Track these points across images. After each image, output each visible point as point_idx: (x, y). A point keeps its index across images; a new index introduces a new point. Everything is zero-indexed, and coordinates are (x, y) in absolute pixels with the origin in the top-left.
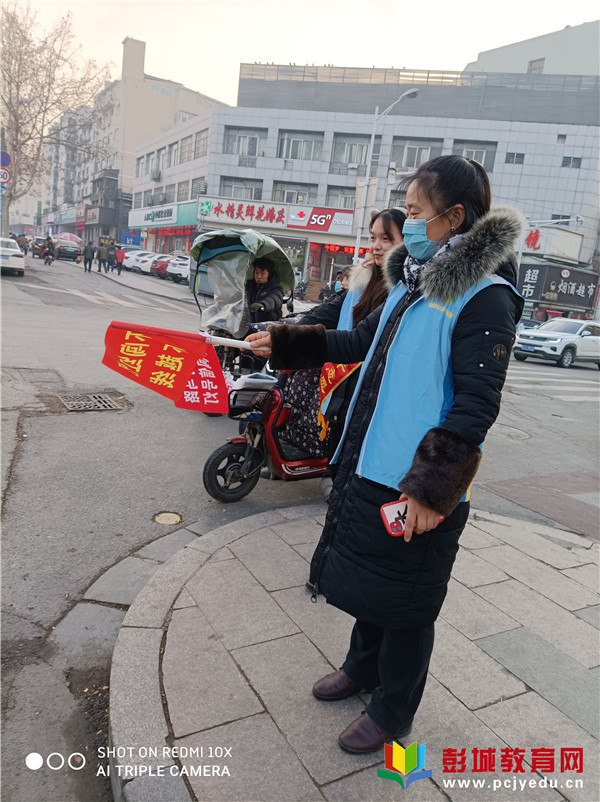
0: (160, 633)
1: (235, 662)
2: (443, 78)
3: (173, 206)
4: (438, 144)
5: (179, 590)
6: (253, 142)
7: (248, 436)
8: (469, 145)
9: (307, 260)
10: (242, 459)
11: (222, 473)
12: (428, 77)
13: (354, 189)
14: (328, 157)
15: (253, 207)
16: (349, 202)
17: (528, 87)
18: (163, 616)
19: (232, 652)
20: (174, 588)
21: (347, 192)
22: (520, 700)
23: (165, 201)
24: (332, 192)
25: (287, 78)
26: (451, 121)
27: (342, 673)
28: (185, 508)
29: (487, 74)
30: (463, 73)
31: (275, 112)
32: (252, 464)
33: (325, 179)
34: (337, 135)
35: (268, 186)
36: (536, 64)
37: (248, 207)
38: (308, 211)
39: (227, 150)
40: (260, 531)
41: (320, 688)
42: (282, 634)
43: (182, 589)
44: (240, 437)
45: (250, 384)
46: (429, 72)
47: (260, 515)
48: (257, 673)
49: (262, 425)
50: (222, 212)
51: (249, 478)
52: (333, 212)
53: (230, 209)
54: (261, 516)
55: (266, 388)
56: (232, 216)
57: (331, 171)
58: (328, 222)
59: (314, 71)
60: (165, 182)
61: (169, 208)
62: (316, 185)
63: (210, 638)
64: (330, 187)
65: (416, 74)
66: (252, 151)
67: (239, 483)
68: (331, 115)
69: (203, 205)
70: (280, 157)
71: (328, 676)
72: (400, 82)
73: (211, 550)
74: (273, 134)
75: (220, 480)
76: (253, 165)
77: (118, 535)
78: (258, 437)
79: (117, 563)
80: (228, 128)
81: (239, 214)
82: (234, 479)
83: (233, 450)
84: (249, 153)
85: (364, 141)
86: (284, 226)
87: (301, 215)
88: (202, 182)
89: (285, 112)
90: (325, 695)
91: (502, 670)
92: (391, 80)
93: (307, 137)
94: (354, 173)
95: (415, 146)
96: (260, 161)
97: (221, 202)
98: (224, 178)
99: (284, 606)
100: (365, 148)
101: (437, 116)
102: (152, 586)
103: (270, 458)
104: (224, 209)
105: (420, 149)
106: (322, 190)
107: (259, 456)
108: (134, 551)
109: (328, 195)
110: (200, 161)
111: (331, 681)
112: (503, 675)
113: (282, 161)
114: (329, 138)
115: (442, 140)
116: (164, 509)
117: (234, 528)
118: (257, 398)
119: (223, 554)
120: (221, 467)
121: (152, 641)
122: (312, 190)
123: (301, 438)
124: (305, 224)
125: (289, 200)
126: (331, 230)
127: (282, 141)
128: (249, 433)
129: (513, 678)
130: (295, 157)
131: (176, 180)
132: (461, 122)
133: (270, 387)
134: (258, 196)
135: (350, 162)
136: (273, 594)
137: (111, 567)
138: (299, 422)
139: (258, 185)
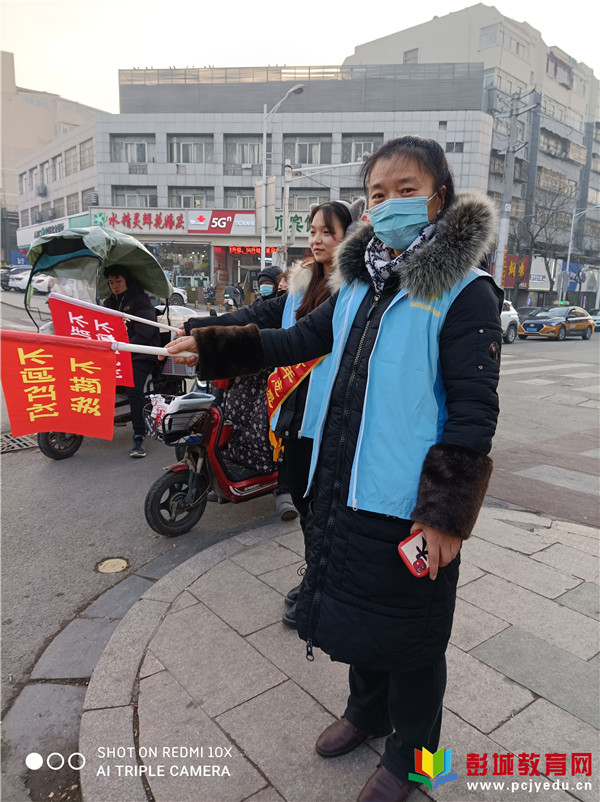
0: (130, 711)
1: (222, 730)
2: (323, 73)
3: (64, 221)
4: (326, 140)
5: (142, 654)
6: (141, 149)
7: (189, 462)
8: (358, 138)
9: (213, 264)
10: (185, 487)
11: (166, 506)
12: (309, 73)
13: (253, 189)
14: (221, 159)
15: (150, 215)
16: (248, 202)
17: (406, 77)
18: (130, 690)
19: (217, 719)
20: (135, 653)
21: (244, 192)
22: (531, 712)
23: (54, 216)
24: (229, 193)
25: (169, 82)
26: (337, 115)
27: (346, 723)
28: (131, 550)
29: (365, 67)
30: (342, 67)
31: (160, 116)
32: (197, 492)
33: (221, 182)
34: (226, 136)
35: (162, 193)
36: (410, 54)
37: (145, 215)
38: (208, 215)
39: (115, 157)
40: (221, 565)
41: (325, 745)
42: (268, 686)
43: (145, 652)
44: (180, 463)
45: (185, 405)
46: (309, 68)
47: (215, 546)
48: (249, 739)
49: (203, 448)
50: (118, 223)
51: (196, 507)
52: (232, 213)
53: (126, 219)
54: (217, 548)
55: (204, 407)
56: (129, 226)
57: (226, 173)
58: (230, 224)
59: (194, 73)
60: (52, 197)
61: (60, 223)
62: (212, 188)
63: (187, 707)
64: (227, 189)
65: (297, 71)
66: (142, 158)
67: (186, 513)
68: (218, 116)
69: (96, 216)
70: (171, 161)
71: (329, 728)
72: (283, 80)
73: (170, 597)
74: (161, 139)
75: (164, 513)
76: (144, 171)
77: (58, 595)
78: (200, 461)
79: (63, 629)
80: (113, 136)
81: (136, 224)
82: (180, 510)
83: (175, 480)
84: (139, 160)
85: (255, 141)
86: (185, 232)
87: (201, 219)
88: (92, 193)
89: (171, 116)
90: (330, 751)
91: (504, 680)
92: (273, 78)
93: (197, 140)
94: (249, 173)
95: (306, 142)
96: (151, 168)
97: (116, 212)
98: (115, 188)
99: (263, 650)
100: (256, 147)
101: (323, 111)
102: (110, 654)
103: (216, 481)
104: (120, 218)
105: (311, 145)
106: (219, 193)
107: (203, 481)
108: (79, 611)
109: (226, 197)
110: (88, 172)
111: (334, 734)
112: (507, 686)
113: (173, 166)
114: (219, 139)
115: (330, 135)
116: (106, 555)
117: (189, 568)
118: (195, 420)
119: (185, 601)
120: (163, 500)
121: (122, 723)
122: (209, 193)
123: (246, 455)
124: (206, 229)
125: (187, 204)
126: (233, 233)
127: (171, 145)
128: (189, 458)
129: (517, 687)
130: (186, 160)
131: (64, 194)
132: (347, 116)
133: (207, 407)
134: (154, 203)
135: (243, 162)
136: (249, 638)
137: (56, 634)
138: (241, 438)
139: (152, 192)
